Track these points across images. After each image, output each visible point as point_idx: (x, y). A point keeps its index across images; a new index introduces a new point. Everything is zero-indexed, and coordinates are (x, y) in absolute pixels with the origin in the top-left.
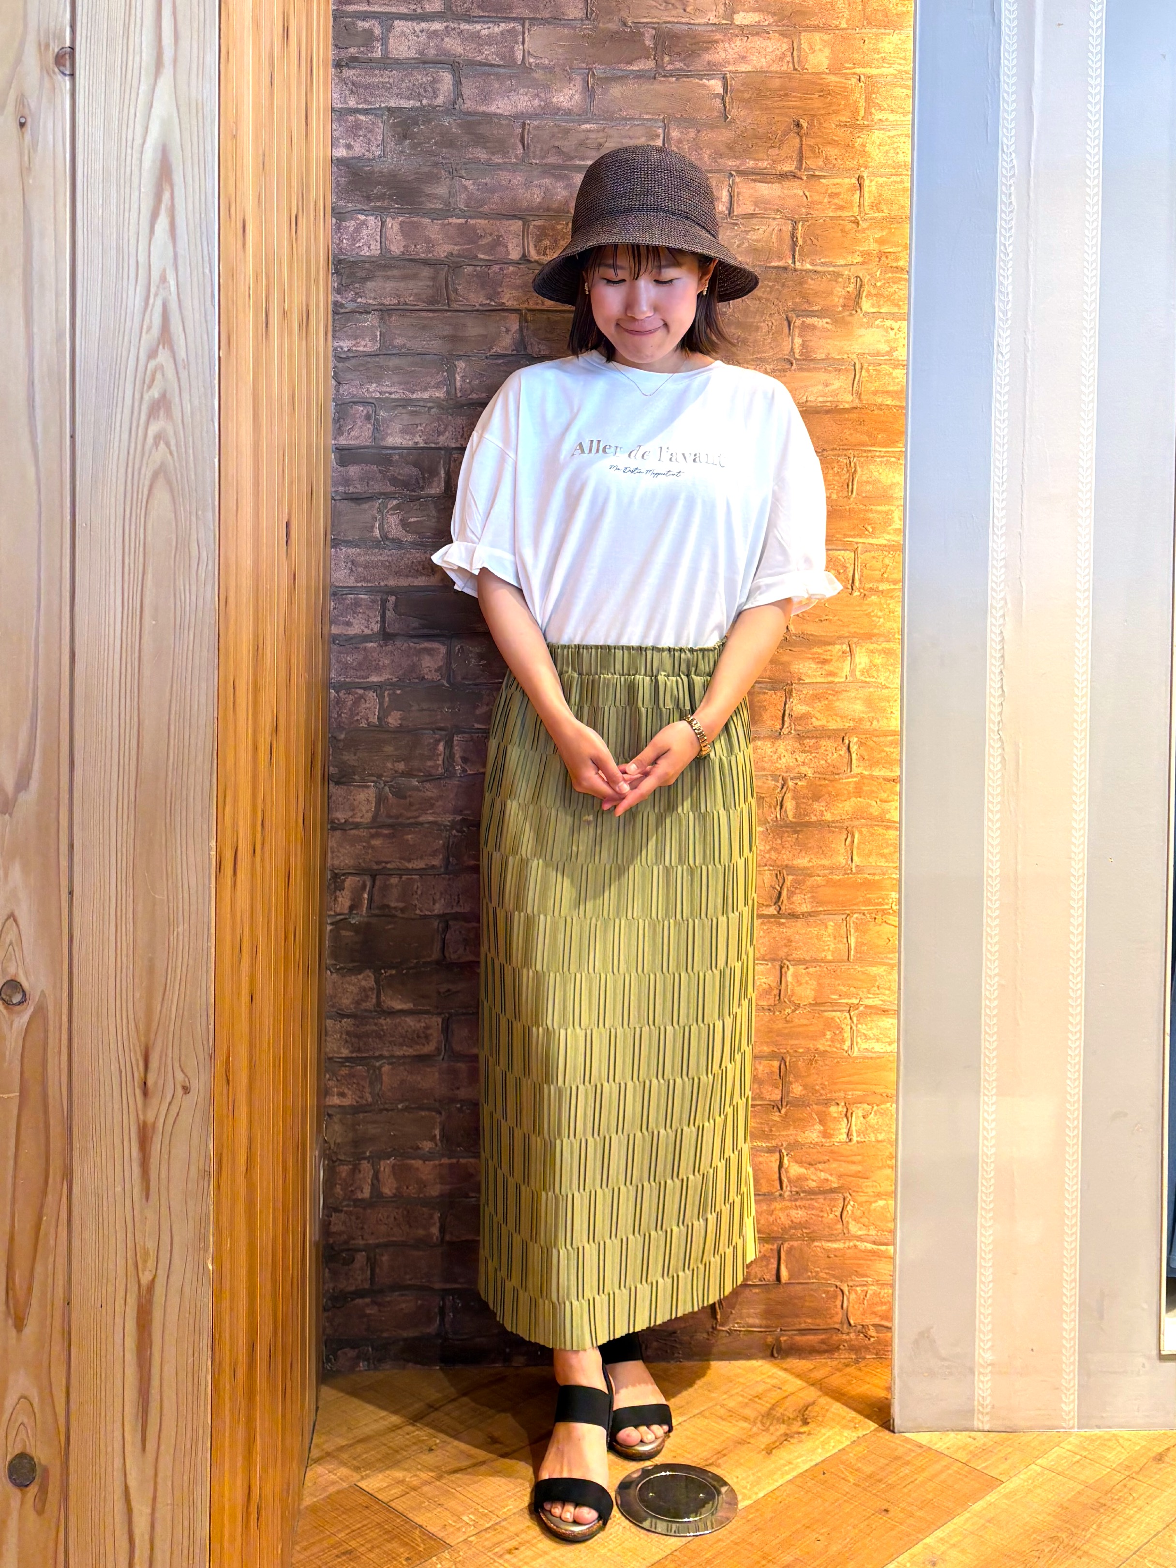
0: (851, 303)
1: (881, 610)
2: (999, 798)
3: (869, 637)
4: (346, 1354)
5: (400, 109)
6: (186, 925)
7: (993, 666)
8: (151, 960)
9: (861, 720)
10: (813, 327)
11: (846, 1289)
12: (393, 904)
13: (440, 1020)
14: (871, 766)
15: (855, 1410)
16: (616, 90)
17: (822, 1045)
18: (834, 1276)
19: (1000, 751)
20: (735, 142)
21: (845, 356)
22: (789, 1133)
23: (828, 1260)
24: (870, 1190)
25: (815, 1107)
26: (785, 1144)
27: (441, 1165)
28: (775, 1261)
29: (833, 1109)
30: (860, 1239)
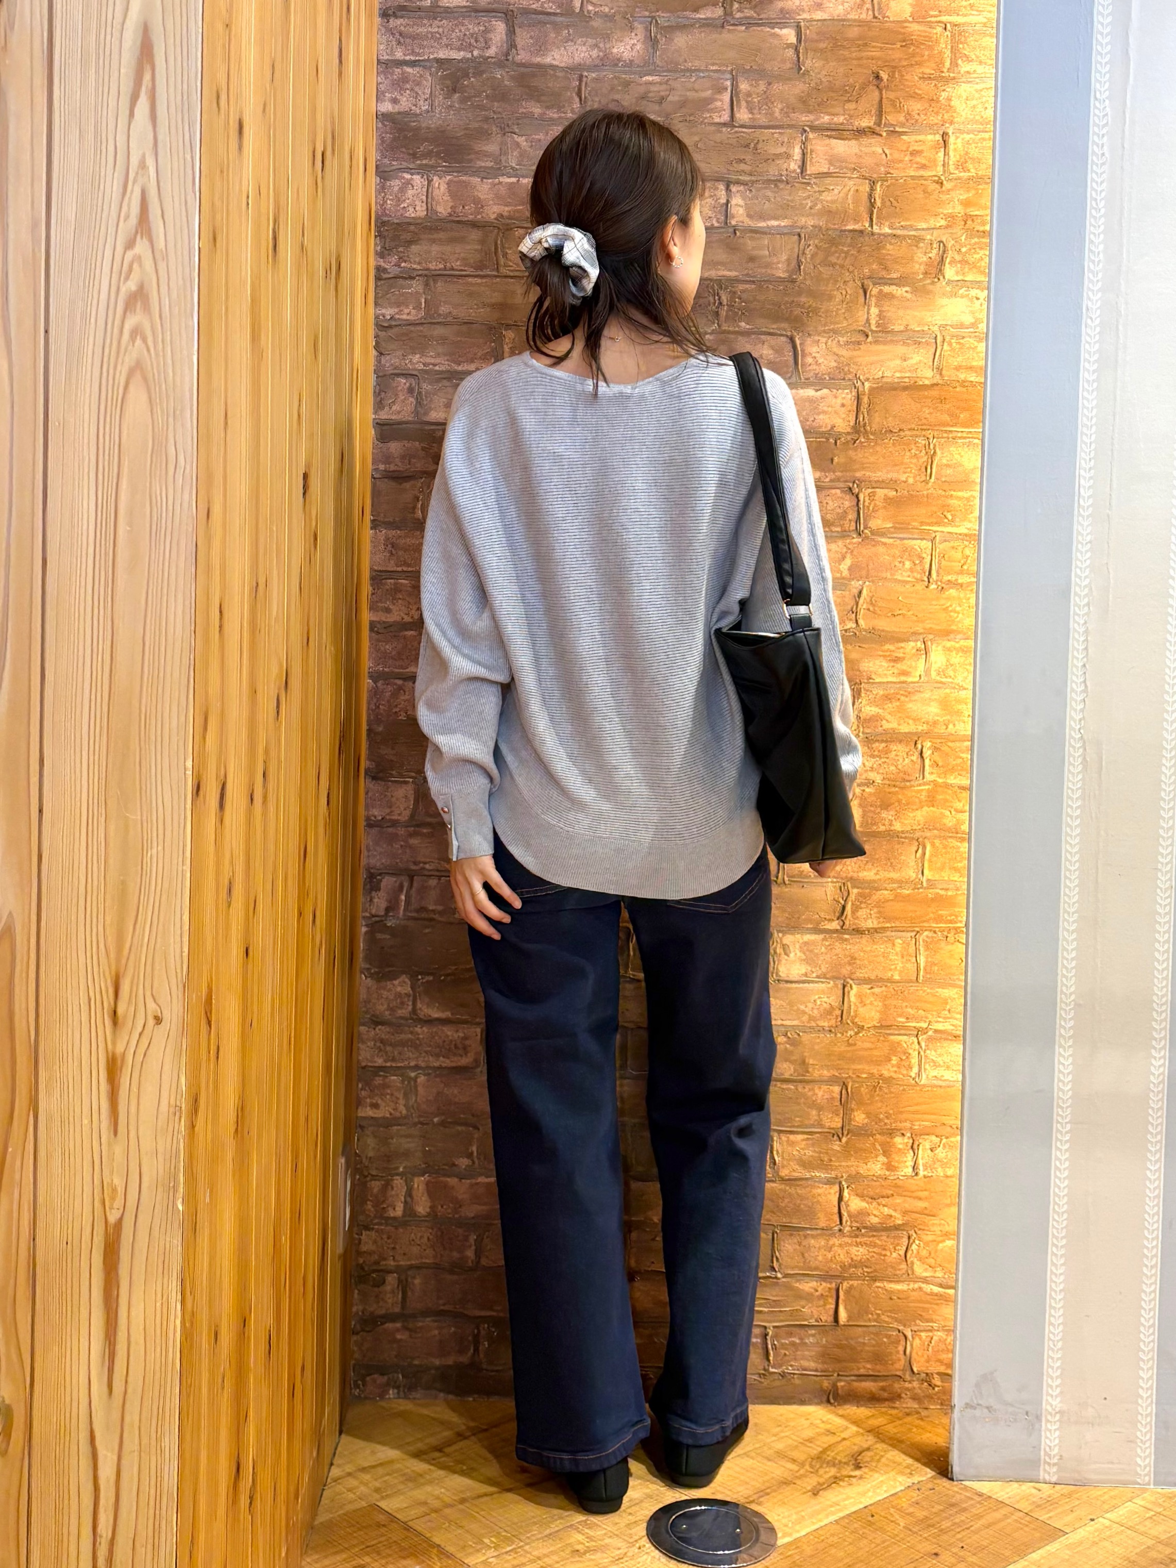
0: (933, 271)
1: (960, 606)
3: (946, 633)
4: (375, 1380)
5: (449, 61)
6: (160, 848)
7: (1075, 659)
8: (123, 883)
9: (935, 723)
10: (891, 296)
11: (909, 1334)
12: (431, 908)
13: (479, 1030)
14: (945, 773)
15: (912, 1457)
16: (681, 40)
17: (887, 1071)
18: (896, 1320)
19: (1081, 750)
20: (809, 96)
21: (925, 328)
22: (849, 1164)
23: (890, 1302)
24: (937, 1229)
25: (878, 1136)
26: (845, 1176)
27: (477, 1184)
28: (832, 1301)
29: (898, 1140)
30: (925, 1280)
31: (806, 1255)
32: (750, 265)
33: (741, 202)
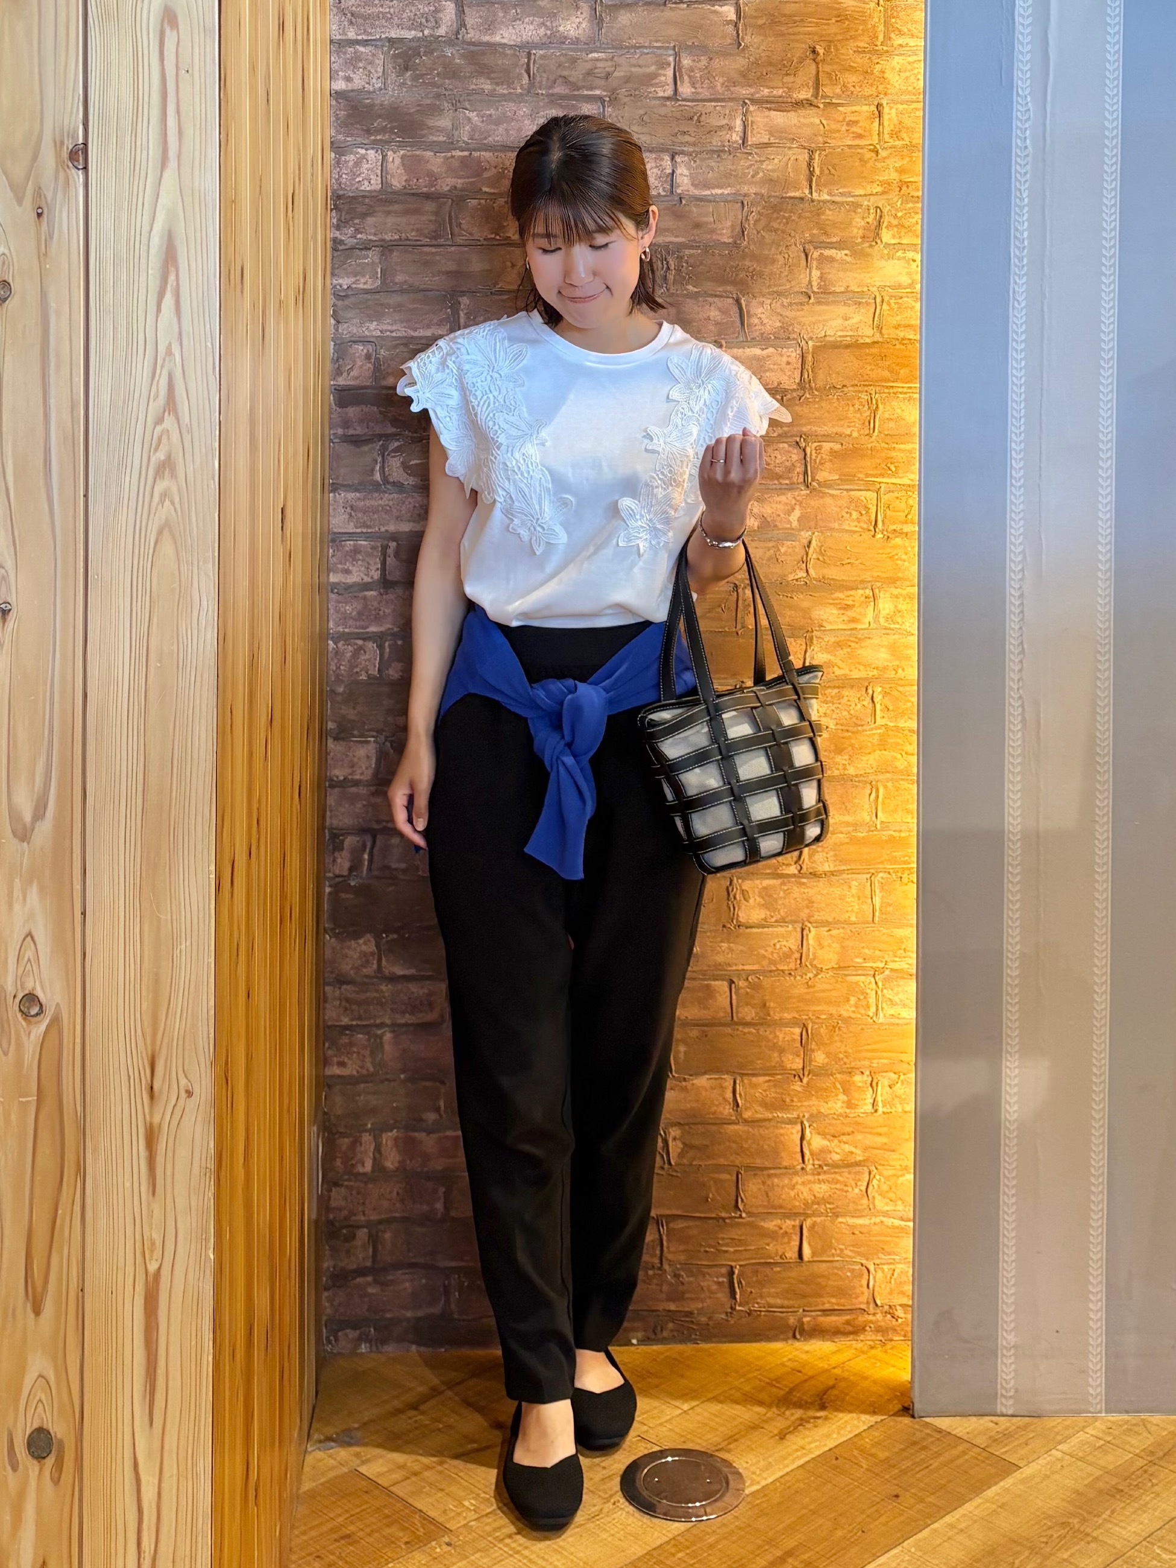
0: (872, 235)
1: (906, 554)
2: (1019, 760)
3: (893, 581)
4: (346, 1335)
5: (400, 39)
6: (188, 943)
7: (1012, 623)
8: (157, 973)
9: (885, 668)
10: (832, 259)
11: (871, 1267)
12: (394, 865)
14: (895, 717)
16: (625, 18)
17: (846, 1011)
18: (860, 1254)
19: (1020, 709)
20: (749, 70)
21: (865, 289)
22: (811, 1103)
23: (853, 1237)
24: (897, 1164)
25: (838, 1076)
26: (807, 1115)
27: (447, 1137)
28: (797, 1238)
29: (857, 1078)
30: (886, 1214)
31: (770, 1194)
32: (696, 231)
33: (686, 172)
